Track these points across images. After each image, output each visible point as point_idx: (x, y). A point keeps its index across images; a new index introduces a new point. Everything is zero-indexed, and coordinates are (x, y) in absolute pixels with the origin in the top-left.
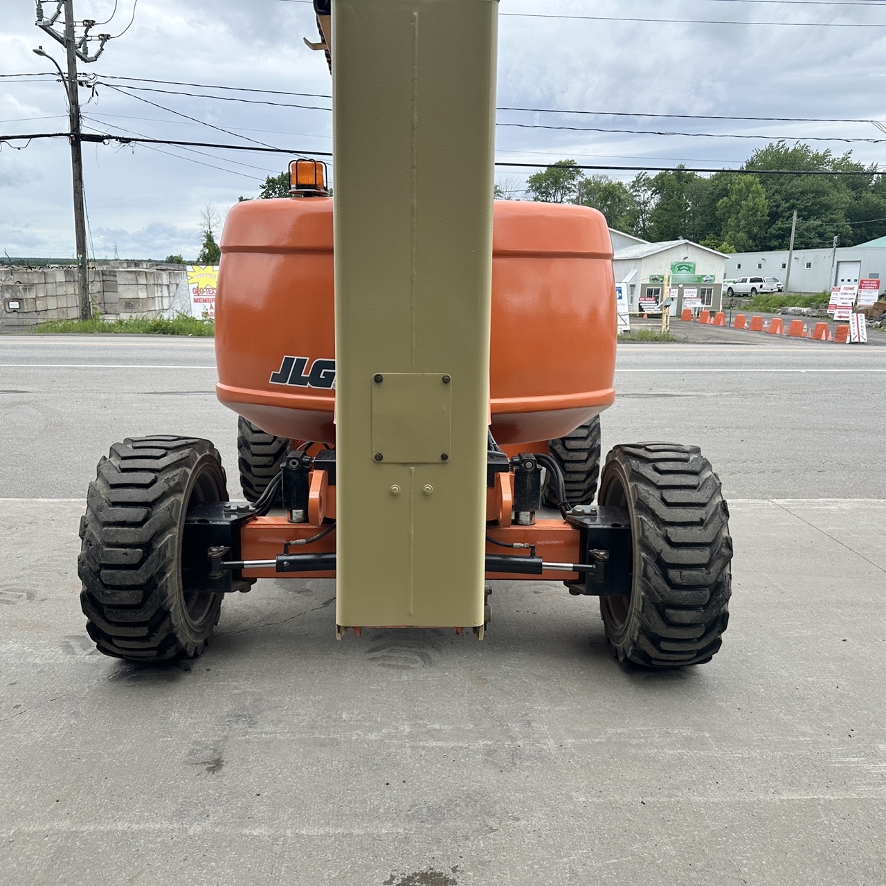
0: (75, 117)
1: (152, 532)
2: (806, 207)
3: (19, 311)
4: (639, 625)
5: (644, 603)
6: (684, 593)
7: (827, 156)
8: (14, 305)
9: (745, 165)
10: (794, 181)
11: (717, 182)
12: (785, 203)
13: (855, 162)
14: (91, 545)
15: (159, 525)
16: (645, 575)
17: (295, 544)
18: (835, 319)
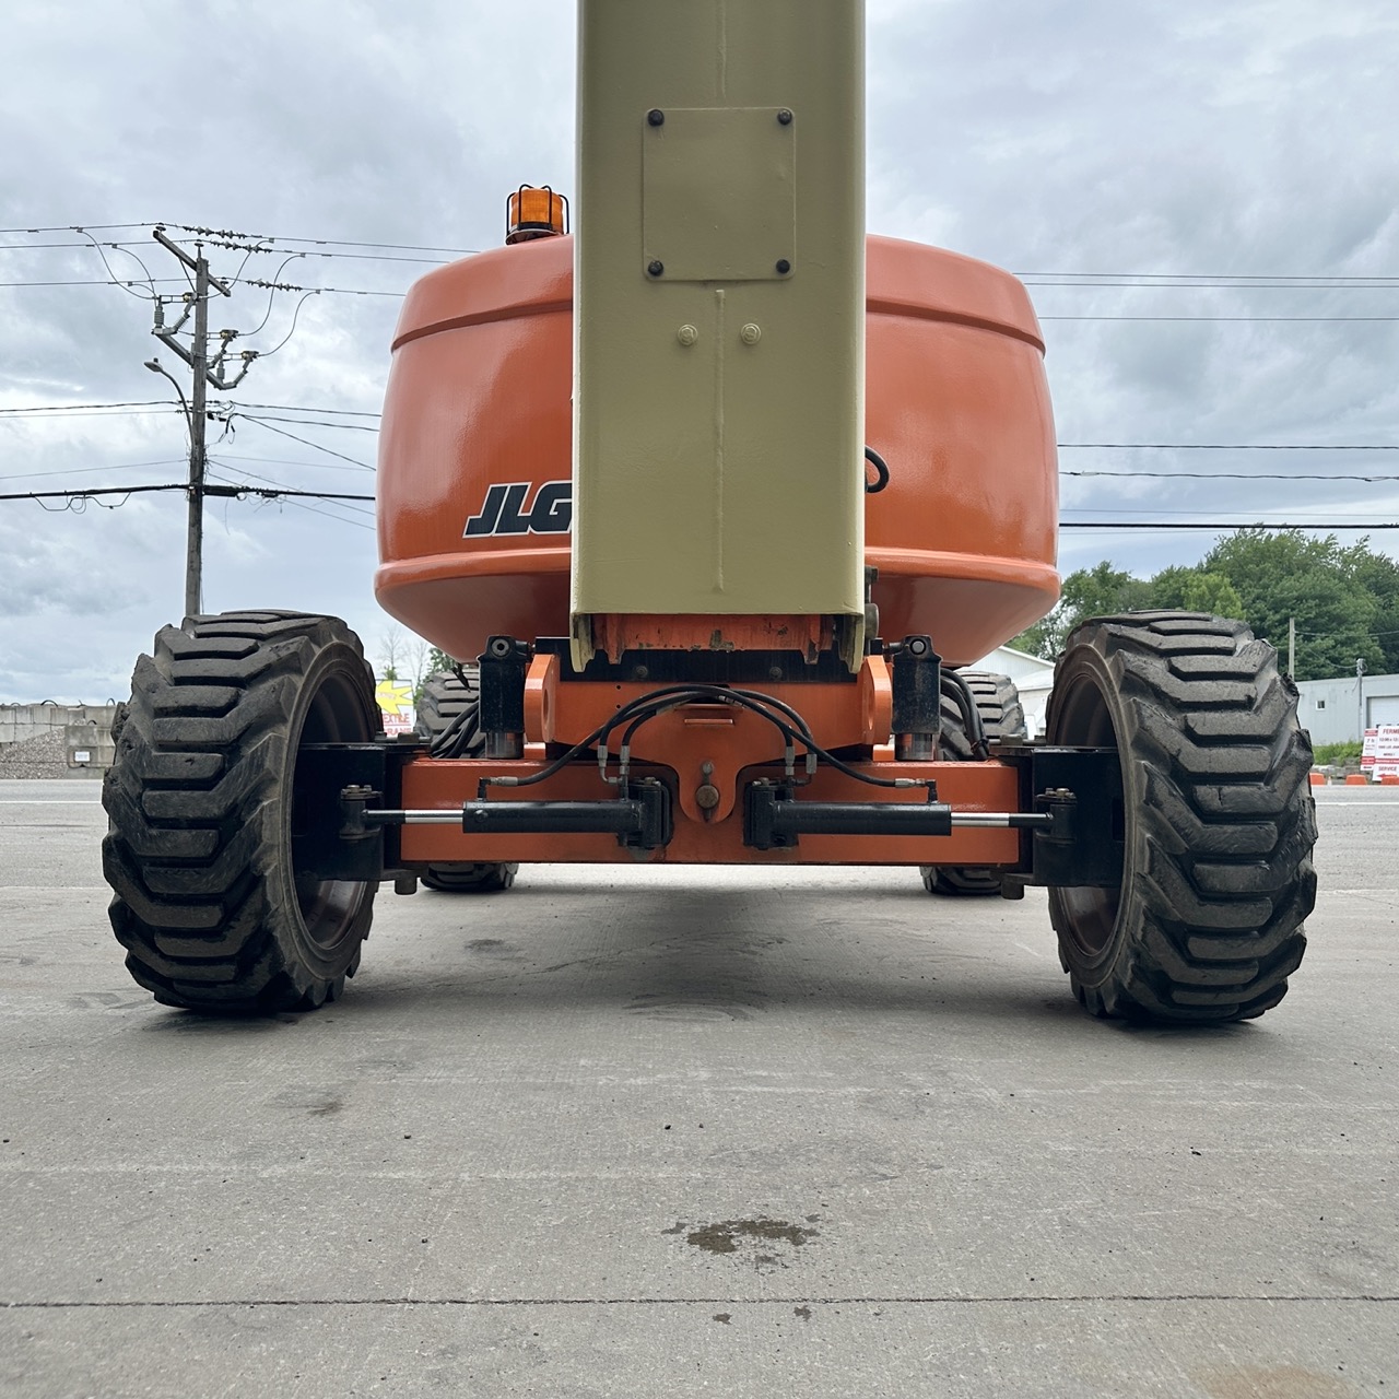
0: (198, 461)
1: (242, 724)
2: (1307, 620)
3: (89, 765)
4: (1144, 904)
5: (1152, 852)
6: (1229, 829)
7: (1331, 544)
8: (83, 756)
9: (1205, 560)
10: (1284, 582)
11: (1163, 585)
12: (1274, 614)
13: (1376, 553)
14: (130, 747)
15: (255, 714)
16: (1151, 798)
17: (498, 784)
18: (1374, 779)
